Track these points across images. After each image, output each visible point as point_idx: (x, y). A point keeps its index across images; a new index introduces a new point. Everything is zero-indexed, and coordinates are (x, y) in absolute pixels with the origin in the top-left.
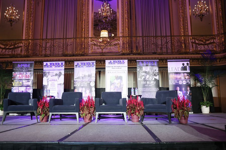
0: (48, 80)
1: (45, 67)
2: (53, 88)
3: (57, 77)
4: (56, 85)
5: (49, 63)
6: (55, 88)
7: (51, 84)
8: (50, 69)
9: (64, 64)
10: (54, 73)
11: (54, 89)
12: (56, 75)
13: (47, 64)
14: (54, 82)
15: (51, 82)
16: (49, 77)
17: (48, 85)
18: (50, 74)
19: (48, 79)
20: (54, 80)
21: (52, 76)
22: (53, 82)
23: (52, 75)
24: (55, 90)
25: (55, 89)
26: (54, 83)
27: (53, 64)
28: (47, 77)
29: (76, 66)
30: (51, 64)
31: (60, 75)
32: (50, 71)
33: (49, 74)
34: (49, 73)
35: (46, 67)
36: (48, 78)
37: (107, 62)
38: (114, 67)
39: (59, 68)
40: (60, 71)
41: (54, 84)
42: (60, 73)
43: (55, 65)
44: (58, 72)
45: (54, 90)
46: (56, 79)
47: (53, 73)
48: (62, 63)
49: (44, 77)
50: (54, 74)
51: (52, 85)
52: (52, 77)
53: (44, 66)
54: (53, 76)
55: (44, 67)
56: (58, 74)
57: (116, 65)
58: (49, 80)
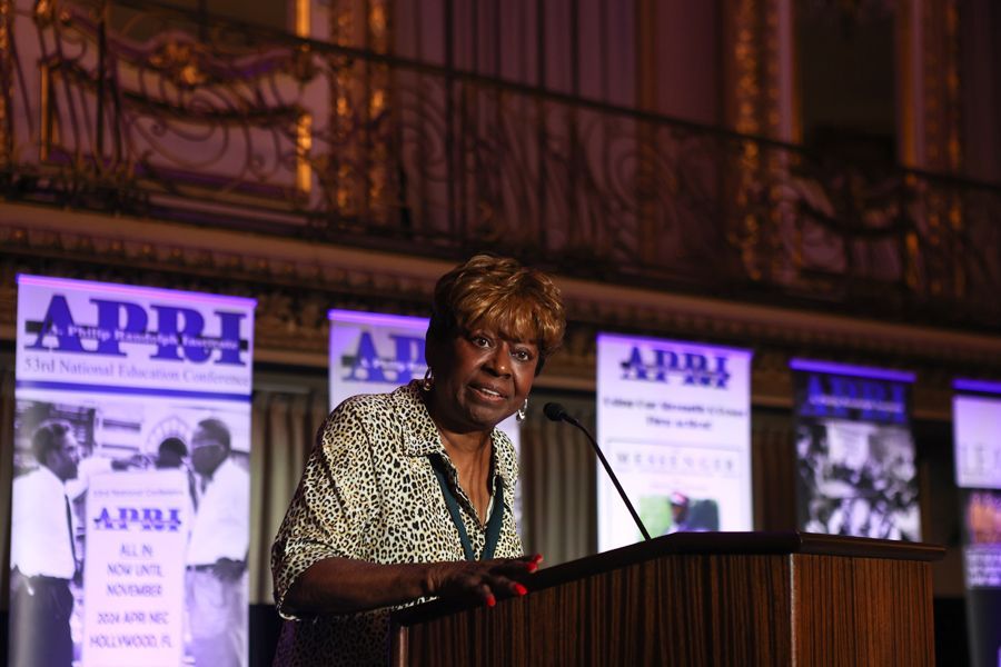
0: (83, 518)
1: (39, 346)
2: (140, 617)
3: (177, 478)
4: (173, 583)
5: (82, 297)
6: (156, 618)
7: (112, 569)
8: (96, 370)
9: (246, 330)
10: (146, 429)
11: (147, 628)
12: (171, 451)
13: (59, 309)
14: (153, 537)
15: (116, 537)
16: (92, 468)
17: (78, 577)
18: (100, 435)
19: (80, 501)
20: (153, 519)
21: (119, 466)
22: (135, 534)
23: (124, 455)
24: (166, 639)
25: (155, 629)
26: (147, 549)
27: (137, 315)
28: (67, 472)
29: (348, 361)
30: (108, 310)
31: (207, 454)
32: (108, 406)
33: (89, 444)
34: (86, 419)
35: (51, 341)
36: (73, 488)
37: (611, 352)
38: (659, 413)
39: (201, 377)
40: (206, 415)
41: (147, 561)
42: (214, 432)
43: (153, 323)
44: (186, 421)
45: (149, 641)
46: (165, 505)
47: (136, 427)
48: (230, 322)
49: (27, 471)
50: (149, 444)
51: (124, 580)
52: (121, 475)
53: (32, 327)
54: (137, 460)
55: (24, 338)
56: (190, 447)
57: (676, 388)
58: (93, 510)
